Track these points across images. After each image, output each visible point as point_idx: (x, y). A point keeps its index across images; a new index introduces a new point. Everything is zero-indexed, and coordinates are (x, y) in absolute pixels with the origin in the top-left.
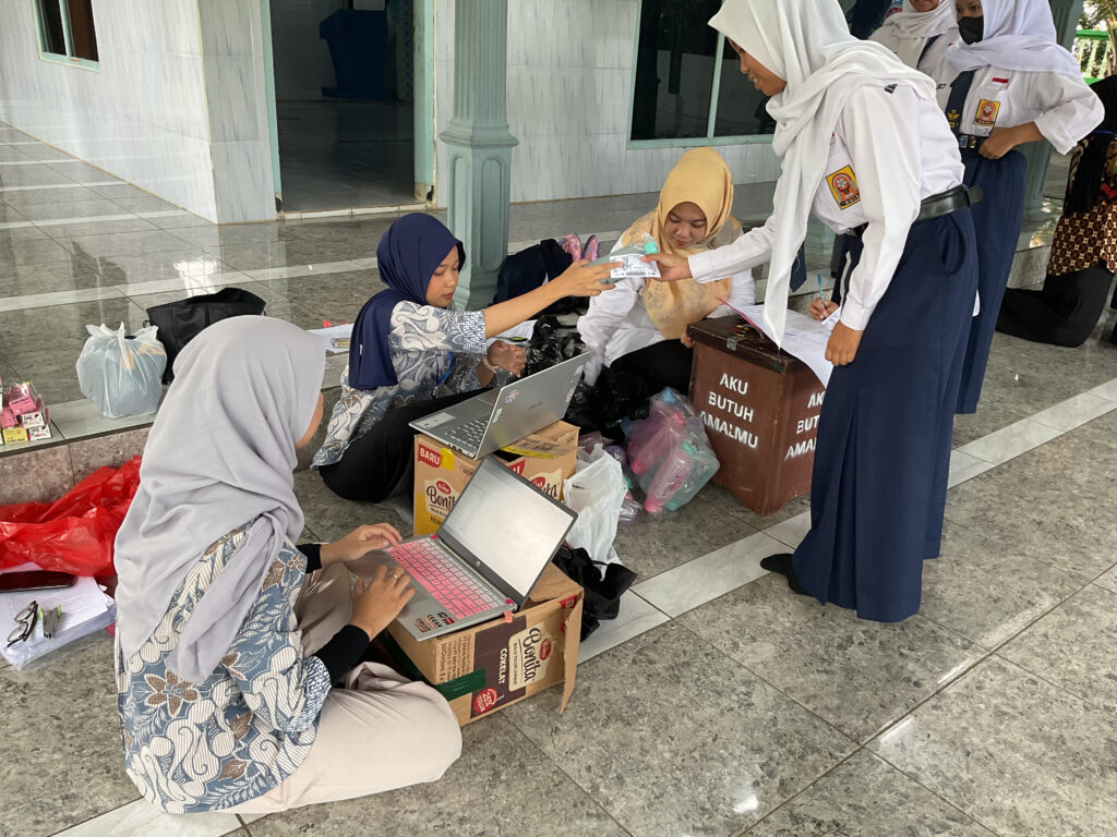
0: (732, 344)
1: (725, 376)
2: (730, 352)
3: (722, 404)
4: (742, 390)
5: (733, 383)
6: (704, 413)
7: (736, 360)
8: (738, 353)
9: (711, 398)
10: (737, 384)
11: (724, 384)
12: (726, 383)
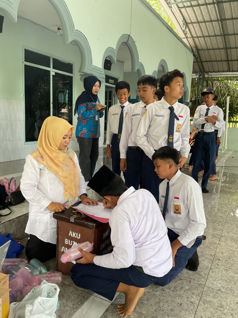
0: (72, 220)
1: (71, 232)
2: (72, 223)
3: (70, 243)
4: (78, 237)
5: (74, 235)
6: (63, 247)
7: (74, 226)
8: (75, 223)
9: (66, 241)
10: (76, 235)
11: (70, 236)
12: (71, 235)
